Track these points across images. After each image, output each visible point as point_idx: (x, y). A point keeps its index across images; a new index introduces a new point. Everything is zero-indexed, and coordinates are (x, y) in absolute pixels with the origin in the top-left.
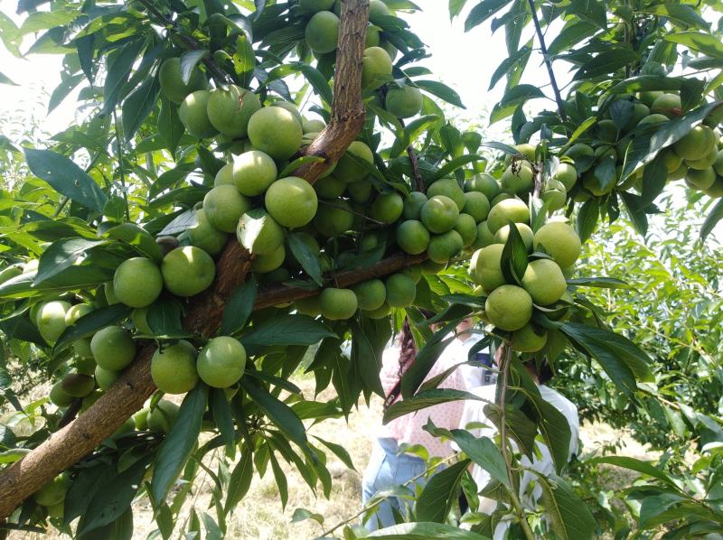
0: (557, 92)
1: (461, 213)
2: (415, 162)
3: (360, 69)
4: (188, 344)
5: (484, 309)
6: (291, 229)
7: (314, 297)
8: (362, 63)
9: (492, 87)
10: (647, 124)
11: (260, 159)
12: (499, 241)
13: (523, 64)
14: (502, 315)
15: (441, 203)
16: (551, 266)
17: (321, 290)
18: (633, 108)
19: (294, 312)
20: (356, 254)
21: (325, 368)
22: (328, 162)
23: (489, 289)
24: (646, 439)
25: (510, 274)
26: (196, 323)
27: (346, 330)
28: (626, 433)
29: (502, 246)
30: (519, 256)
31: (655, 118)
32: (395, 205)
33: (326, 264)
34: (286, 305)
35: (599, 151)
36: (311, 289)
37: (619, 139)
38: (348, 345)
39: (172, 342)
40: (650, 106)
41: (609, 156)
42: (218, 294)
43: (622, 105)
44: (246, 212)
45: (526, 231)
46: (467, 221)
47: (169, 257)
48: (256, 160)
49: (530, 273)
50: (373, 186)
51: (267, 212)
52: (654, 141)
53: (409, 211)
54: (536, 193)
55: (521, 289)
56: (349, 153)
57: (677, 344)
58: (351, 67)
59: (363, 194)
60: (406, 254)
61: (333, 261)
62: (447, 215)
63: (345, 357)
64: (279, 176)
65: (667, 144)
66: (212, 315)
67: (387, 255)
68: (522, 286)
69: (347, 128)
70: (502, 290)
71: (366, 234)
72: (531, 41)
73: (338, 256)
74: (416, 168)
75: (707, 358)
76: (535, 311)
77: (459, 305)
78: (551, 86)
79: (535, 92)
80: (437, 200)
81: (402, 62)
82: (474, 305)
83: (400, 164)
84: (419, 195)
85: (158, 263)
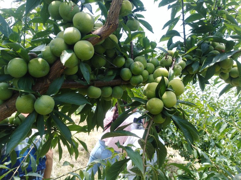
0: (185, 36)
1: (144, 69)
2: (132, 48)
3: (120, 6)
4: (33, 96)
5: (146, 105)
6: (82, 61)
7: (86, 88)
8: (121, 5)
9: (163, 28)
10: (213, 53)
11: (75, 31)
12: (156, 82)
13: (175, 24)
14: (152, 108)
15: (138, 64)
16: (173, 94)
17: (89, 86)
18: (209, 47)
19: (78, 92)
20: (104, 76)
21: (85, 114)
22: (101, 39)
23: (149, 98)
24: (183, 156)
25: (158, 94)
26: (38, 88)
27: (95, 103)
28: (177, 152)
29: (157, 84)
30: (162, 88)
31: (215, 52)
32: (122, 61)
33: (92, 77)
34: (75, 89)
35: (194, 59)
36: (85, 85)
37: (202, 56)
38: (95, 108)
39: (26, 94)
40: (214, 48)
41: (197, 61)
42: (49, 79)
43: (205, 45)
44: (65, 50)
45: (167, 80)
46: (146, 72)
47: (32, 61)
48: (73, 31)
49: (165, 95)
50: (116, 53)
51: (74, 51)
52: (214, 59)
53: (127, 65)
54: (172, 68)
55: (161, 100)
56: (109, 38)
57: (200, 128)
58: (117, 5)
59: (111, 55)
60: (122, 80)
61: (95, 76)
62: (140, 69)
63: (93, 112)
64: (82, 39)
65: (218, 61)
66: (45, 86)
67: (115, 79)
68: (161, 99)
69: (111, 28)
70: (154, 99)
71: (109, 69)
72: (180, 16)
73: (97, 75)
74: (132, 50)
75: (208, 134)
76: (164, 109)
77: (137, 101)
78: (183, 33)
79: (177, 34)
80: (137, 62)
81: (135, 11)
82: (143, 103)
83: (127, 47)
84: (131, 60)
85: (27, 62)
